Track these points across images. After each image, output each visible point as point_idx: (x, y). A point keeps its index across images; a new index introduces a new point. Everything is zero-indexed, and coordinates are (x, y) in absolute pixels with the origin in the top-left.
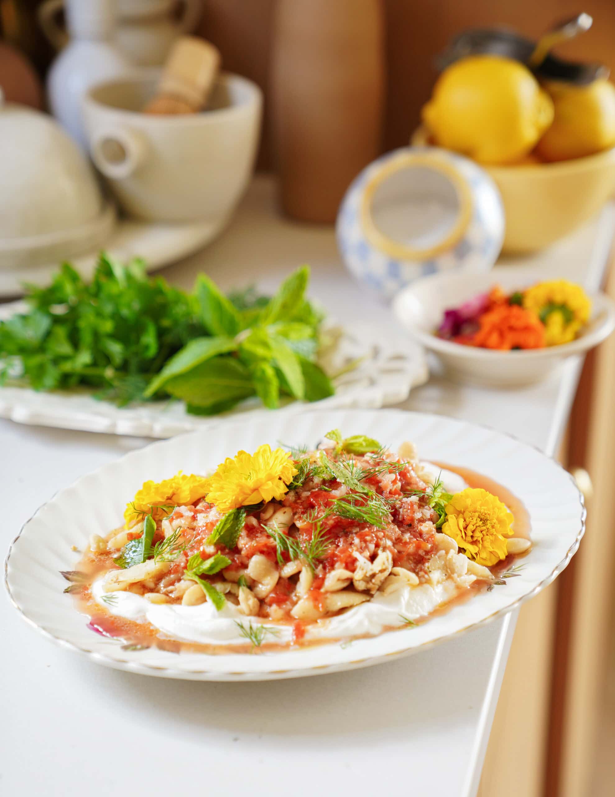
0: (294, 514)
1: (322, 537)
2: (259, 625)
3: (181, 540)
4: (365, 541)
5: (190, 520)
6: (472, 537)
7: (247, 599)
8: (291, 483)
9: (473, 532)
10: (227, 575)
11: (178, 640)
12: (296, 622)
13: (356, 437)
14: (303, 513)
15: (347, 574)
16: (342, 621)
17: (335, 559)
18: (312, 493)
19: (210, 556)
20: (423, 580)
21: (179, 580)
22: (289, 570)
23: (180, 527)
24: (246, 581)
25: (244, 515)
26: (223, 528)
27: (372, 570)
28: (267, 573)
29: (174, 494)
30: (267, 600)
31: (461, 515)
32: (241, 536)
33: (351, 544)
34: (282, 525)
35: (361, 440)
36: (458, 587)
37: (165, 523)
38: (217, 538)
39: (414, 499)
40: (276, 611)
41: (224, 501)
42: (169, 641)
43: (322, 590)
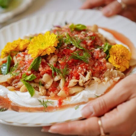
0: (58, 58)
1: (68, 68)
2: (46, 100)
3: (20, 66)
4: (83, 68)
5: (23, 57)
6: (118, 62)
7: (42, 90)
8: (57, 46)
9: (118, 60)
10: (35, 81)
11: (18, 106)
12: (59, 98)
13: (78, 25)
14: (61, 58)
15: (77, 81)
16: (75, 98)
17: (72, 75)
18: (64, 50)
19: (29, 75)
20: (102, 80)
21: (19, 81)
22: (56, 79)
23: (19, 60)
24: (41, 83)
25: (41, 59)
26: (34, 63)
27: (85, 80)
28: (49, 80)
29: (17, 47)
30: (49, 90)
31: (115, 55)
32: (40, 67)
33: (78, 69)
34: (54, 62)
35: (80, 26)
36: (114, 81)
37: (14, 58)
38: (32, 67)
39: (98, 49)
40: (52, 94)
41: (34, 54)
42: (15, 106)
43: (68, 87)
